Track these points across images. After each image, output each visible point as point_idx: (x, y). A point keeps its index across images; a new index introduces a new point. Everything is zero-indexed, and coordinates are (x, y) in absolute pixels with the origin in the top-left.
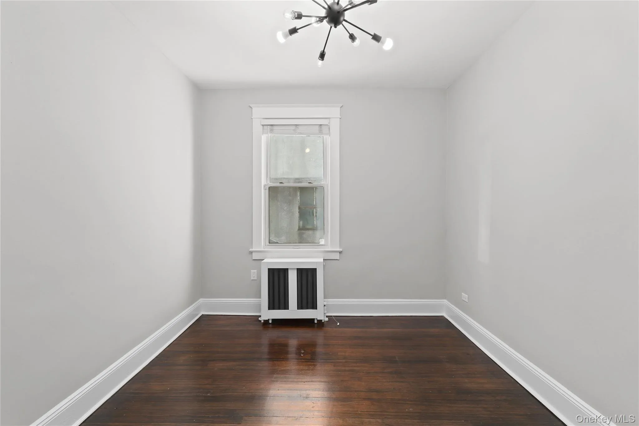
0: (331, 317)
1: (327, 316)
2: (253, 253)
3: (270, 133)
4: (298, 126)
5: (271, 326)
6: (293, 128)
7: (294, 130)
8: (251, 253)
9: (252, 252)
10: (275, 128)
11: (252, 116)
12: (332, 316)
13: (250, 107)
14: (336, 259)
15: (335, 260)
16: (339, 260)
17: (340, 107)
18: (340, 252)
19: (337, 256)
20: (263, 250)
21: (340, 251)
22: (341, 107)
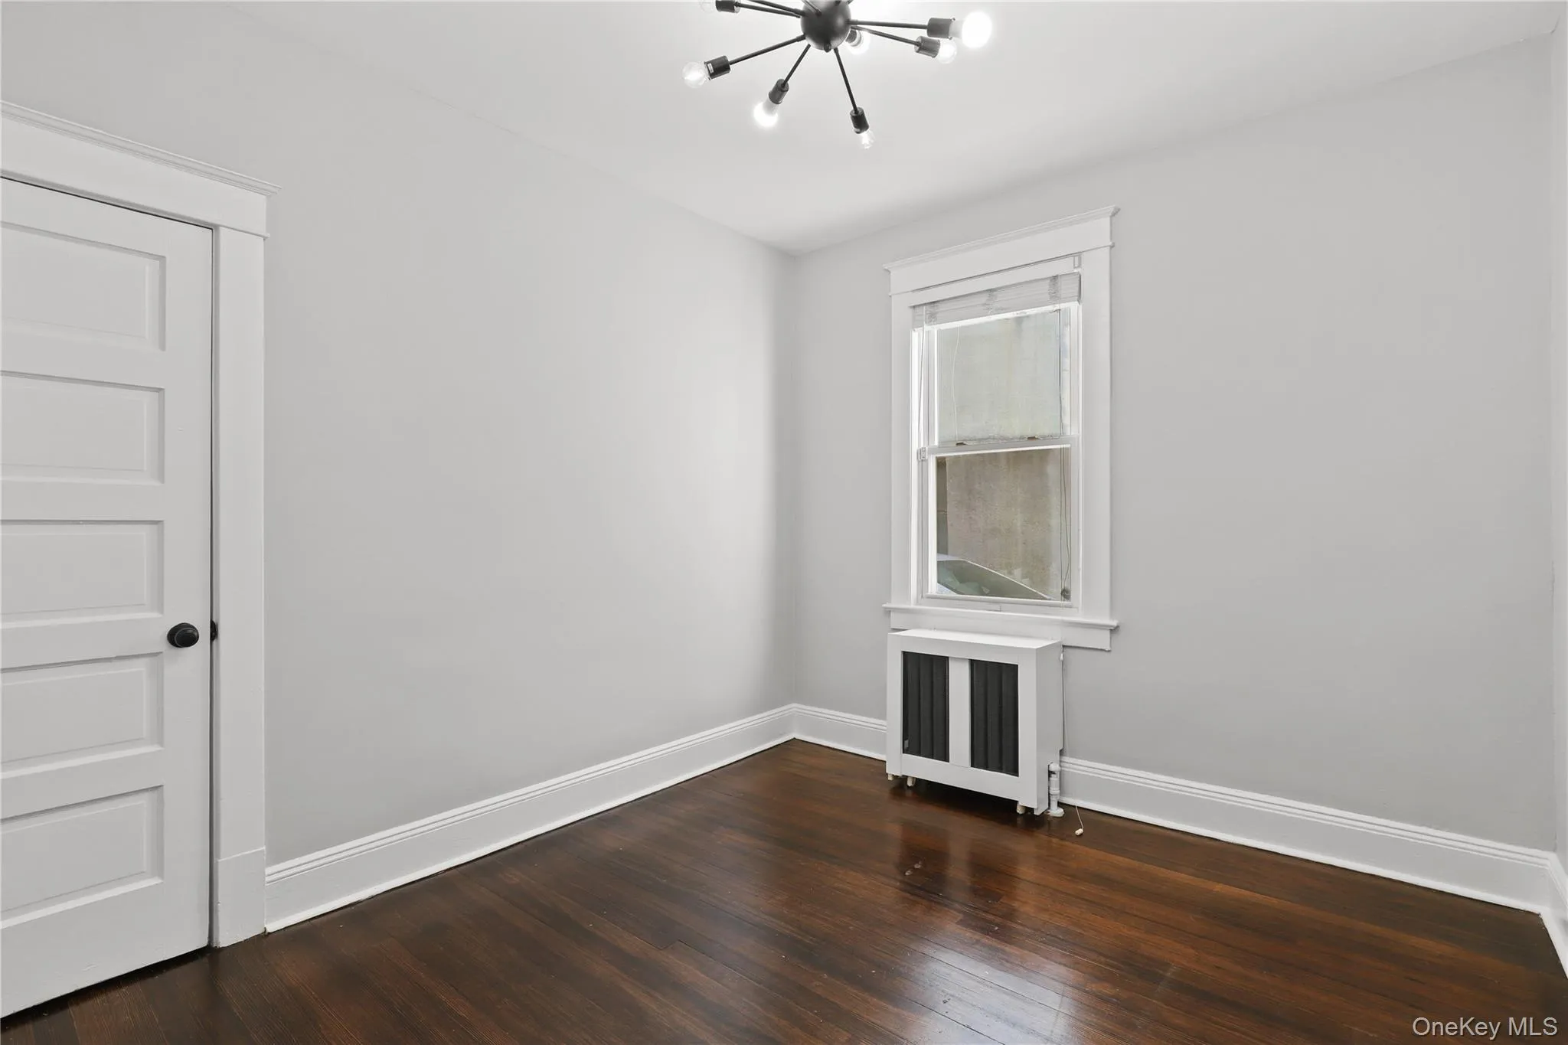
0: (1070, 809)
1: (1060, 805)
2: (892, 614)
3: (926, 323)
4: (995, 293)
5: (909, 793)
6: (984, 299)
7: (985, 304)
8: (888, 612)
9: (890, 611)
10: (942, 307)
11: (890, 291)
12: (1074, 807)
13: (887, 270)
14: (1099, 648)
15: (1097, 649)
16: (1109, 651)
17: (1110, 214)
18: (1114, 630)
19: (1102, 640)
20: (912, 606)
21: (1112, 626)
22: (1114, 215)
